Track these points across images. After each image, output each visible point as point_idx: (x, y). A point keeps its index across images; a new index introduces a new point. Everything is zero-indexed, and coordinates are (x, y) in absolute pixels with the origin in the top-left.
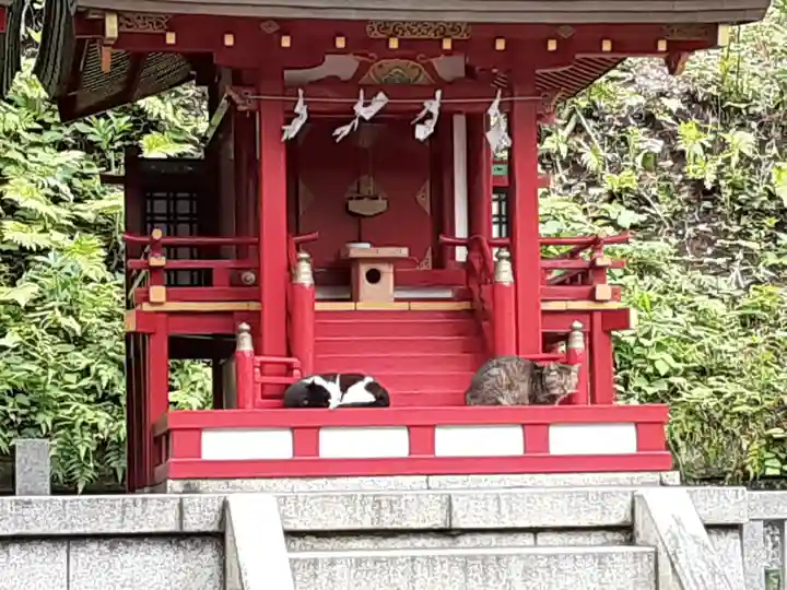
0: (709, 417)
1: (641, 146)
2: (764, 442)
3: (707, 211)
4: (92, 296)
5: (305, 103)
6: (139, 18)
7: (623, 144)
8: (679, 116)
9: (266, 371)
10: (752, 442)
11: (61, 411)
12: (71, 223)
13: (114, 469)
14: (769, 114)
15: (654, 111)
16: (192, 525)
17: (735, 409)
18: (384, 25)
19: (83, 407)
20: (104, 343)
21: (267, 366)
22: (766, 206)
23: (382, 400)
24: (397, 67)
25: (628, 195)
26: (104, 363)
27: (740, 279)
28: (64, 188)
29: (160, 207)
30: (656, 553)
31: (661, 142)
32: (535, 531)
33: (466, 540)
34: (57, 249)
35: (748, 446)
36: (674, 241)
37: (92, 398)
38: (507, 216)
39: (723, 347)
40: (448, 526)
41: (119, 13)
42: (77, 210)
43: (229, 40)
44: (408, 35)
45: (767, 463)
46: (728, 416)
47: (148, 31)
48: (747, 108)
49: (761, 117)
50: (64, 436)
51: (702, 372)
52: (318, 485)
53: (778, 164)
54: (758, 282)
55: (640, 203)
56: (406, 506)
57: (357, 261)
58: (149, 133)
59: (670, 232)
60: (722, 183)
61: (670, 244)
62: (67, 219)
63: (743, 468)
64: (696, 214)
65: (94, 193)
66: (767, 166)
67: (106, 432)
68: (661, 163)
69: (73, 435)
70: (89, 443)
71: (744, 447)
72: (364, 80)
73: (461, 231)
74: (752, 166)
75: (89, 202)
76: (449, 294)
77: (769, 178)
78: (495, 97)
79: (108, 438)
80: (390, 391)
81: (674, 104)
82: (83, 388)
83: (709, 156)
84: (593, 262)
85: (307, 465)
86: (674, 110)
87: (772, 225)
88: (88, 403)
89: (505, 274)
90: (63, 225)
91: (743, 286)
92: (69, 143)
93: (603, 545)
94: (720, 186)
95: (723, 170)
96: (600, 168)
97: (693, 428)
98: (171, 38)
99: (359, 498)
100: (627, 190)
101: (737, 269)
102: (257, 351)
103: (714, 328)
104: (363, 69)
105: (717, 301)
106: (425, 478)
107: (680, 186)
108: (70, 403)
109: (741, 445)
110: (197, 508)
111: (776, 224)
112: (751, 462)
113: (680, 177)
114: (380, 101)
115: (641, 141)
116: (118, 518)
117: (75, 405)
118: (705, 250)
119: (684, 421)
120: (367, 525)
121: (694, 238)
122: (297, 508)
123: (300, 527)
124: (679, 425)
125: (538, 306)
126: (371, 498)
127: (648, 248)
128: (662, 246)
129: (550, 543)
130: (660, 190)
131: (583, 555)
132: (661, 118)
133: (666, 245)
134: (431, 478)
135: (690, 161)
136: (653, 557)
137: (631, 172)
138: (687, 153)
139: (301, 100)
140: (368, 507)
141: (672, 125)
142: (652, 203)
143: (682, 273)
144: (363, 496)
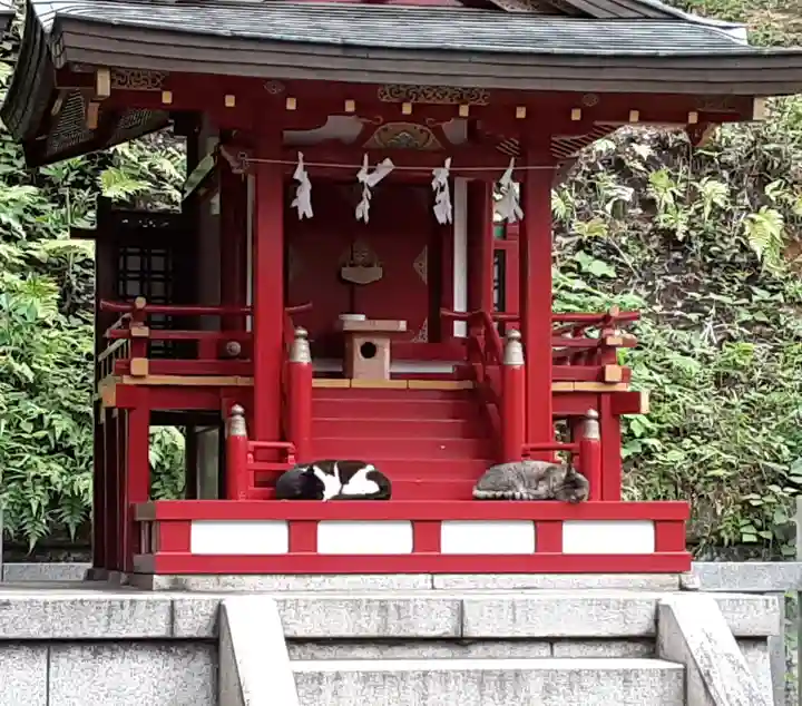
0: (682, 479)
1: (611, 193)
2: (739, 507)
3: (677, 261)
4: (46, 341)
5: (305, 168)
6: (133, 74)
7: (590, 190)
8: (650, 164)
9: (259, 458)
10: (727, 507)
11: (12, 463)
12: (22, 262)
13: (67, 524)
14: (741, 163)
15: (623, 157)
16: (184, 630)
17: (710, 473)
18: (396, 89)
19: (36, 459)
20: (59, 391)
21: (259, 452)
22: (738, 259)
23: (385, 492)
24: (405, 131)
25: (597, 244)
26: (59, 413)
27: (712, 334)
28: (16, 225)
29: (134, 263)
30: (685, 670)
31: (632, 190)
32: (551, 641)
33: (478, 650)
34: (8, 290)
35: (723, 511)
36: (645, 293)
37: (44, 450)
38: (499, 281)
39: (697, 408)
40: (459, 635)
41: (112, 69)
42: (31, 249)
43: (230, 101)
44: (422, 100)
45: (742, 530)
46: (702, 480)
47: (142, 89)
48: (719, 158)
49: (732, 167)
50: (15, 489)
51: (677, 433)
52: (315, 583)
53: (752, 216)
54: (731, 339)
55: (609, 253)
56: (415, 613)
57: (352, 333)
58: (106, 169)
59: (640, 283)
60: (693, 233)
61: (640, 296)
62: (20, 258)
63: (717, 534)
64: (665, 265)
65: (47, 230)
66: (739, 217)
67: (59, 486)
68: (630, 211)
69: (24, 488)
70: (41, 497)
71: (719, 512)
72: (368, 144)
73: (460, 305)
74: (723, 217)
75: (43, 240)
76: (448, 369)
77: (742, 229)
78: (508, 166)
79: (62, 492)
80: (392, 480)
81: (644, 151)
82: (36, 439)
83: (680, 205)
85: (303, 561)
86: (645, 157)
87: (744, 279)
88: (41, 454)
89: (516, 356)
90: (15, 264)
91: (715, 342)
92: (21, 175)
93: (623, 656)
94: (690, 237)
95: (694, 220)
96: (569, 215)
97: (666, 492)
98: (167, 98)
99: (364, 604)
100: (596, 239)
101: (709, 325)
102: (251, 434)
103: (688, 387)
104: (368, 131)
105: (689, 358)
106: (429, 576)
107: (649, 235)
108: (22, 454)
109: (715, 509)
110: (190, 612)
111: (748, 278)
112: (726, 529)
113: (650, 226)
114: (386, 167)
115: (610, 188)
116: (103, 622)
117: (27, 456)
118: (675, 303)
119: (657, 484)
120: (372, 632)
121: (664, 290)
122: (298, 613)
123: (301, 633)
124: (652, 489)
125: (549, 388)
126: (377, 603)
127: (619, 301)
128: (632, 299)
129: (567, 654)
130: (629, 239)
131: (608, 672)
132: (632, 164)
133: (636, 298)
134: (436, 577)
135: (661, 211)
136: (681, 675)
137: (601, 220)
138: (658, 200)
139: (301, 165)
140: (374, 614)
141: (641, 171)
142: (621, 252)
143: (653, 327)
144: (369, 601)
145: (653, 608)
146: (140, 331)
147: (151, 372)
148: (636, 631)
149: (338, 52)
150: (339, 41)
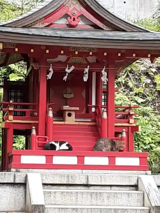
1: (144, 81)
5: (52, 68)
6: (8, 44)
7: (140, 80)
9: (39, 140)
15: (148, 72)
16: (17, 181)
18: (74, 48)
21: (39, 138)
23: (70, 149)
24: (77, 59)
25: (141, 94)
29: (13, 94)
30: (144, 193)
31: (150, 80)
32: (111, 186)
33: (92, 188)
36: (153, 107)
38: (106, 99)
40: (87, 184)
41: (3, 43)
43: (32, 51)
47: (10, 47)
51: (159, 143)
52: (52, 171)
55: (144, 96)
56: (76, 178)
57: (65, 110)
58: (12, 74)
59: (151, 105)
61: (152, 108)
64: (159, 100)
68: (150, 86)
72: (68, 62)
73: (94, 103)
76: (90, 120)
78: (104, 68)
80: (73, 146)
81: (154, 70)
84: (129, 113)
85: (49, 165)
86: (154, 72)
89: (105, 115)
93: (129, 190)
96: (133, 86)
97: (156, 158)
98: (17, 50)
102: (37, 134)
104: (68, 59)
106: (81, 170)
107: (155, 92)
110: (19, 176)
113: (155, 90)
114: (73, 68)
115: (144, 80)
120: (65, 183)
121: (158, 106)
122: (46, 177)
123: (47, 182)
124: (153, 157)
125: (114, 124)
126: (66, 175)
127: (145, 109)
128: (149, 109)
129: (115, 189)
130: (149, 93)
131: (124, 193)
132: (150, 74)
133: (151, 108)
134: (83, 170)
135: (158, 86)
136: (143, 194)
137: (142, 88)
138: (157, 83)
139: (51, 67)
140: (66, 178)
141: (153, 76)
142: (147, 96)
143: (155, 116)
144: (64, 175)
145: (137, 178)
146: (11, 109)
147: (14, 119)
148: (133, 184)
149: (59, 38)
150: (59, 36)
